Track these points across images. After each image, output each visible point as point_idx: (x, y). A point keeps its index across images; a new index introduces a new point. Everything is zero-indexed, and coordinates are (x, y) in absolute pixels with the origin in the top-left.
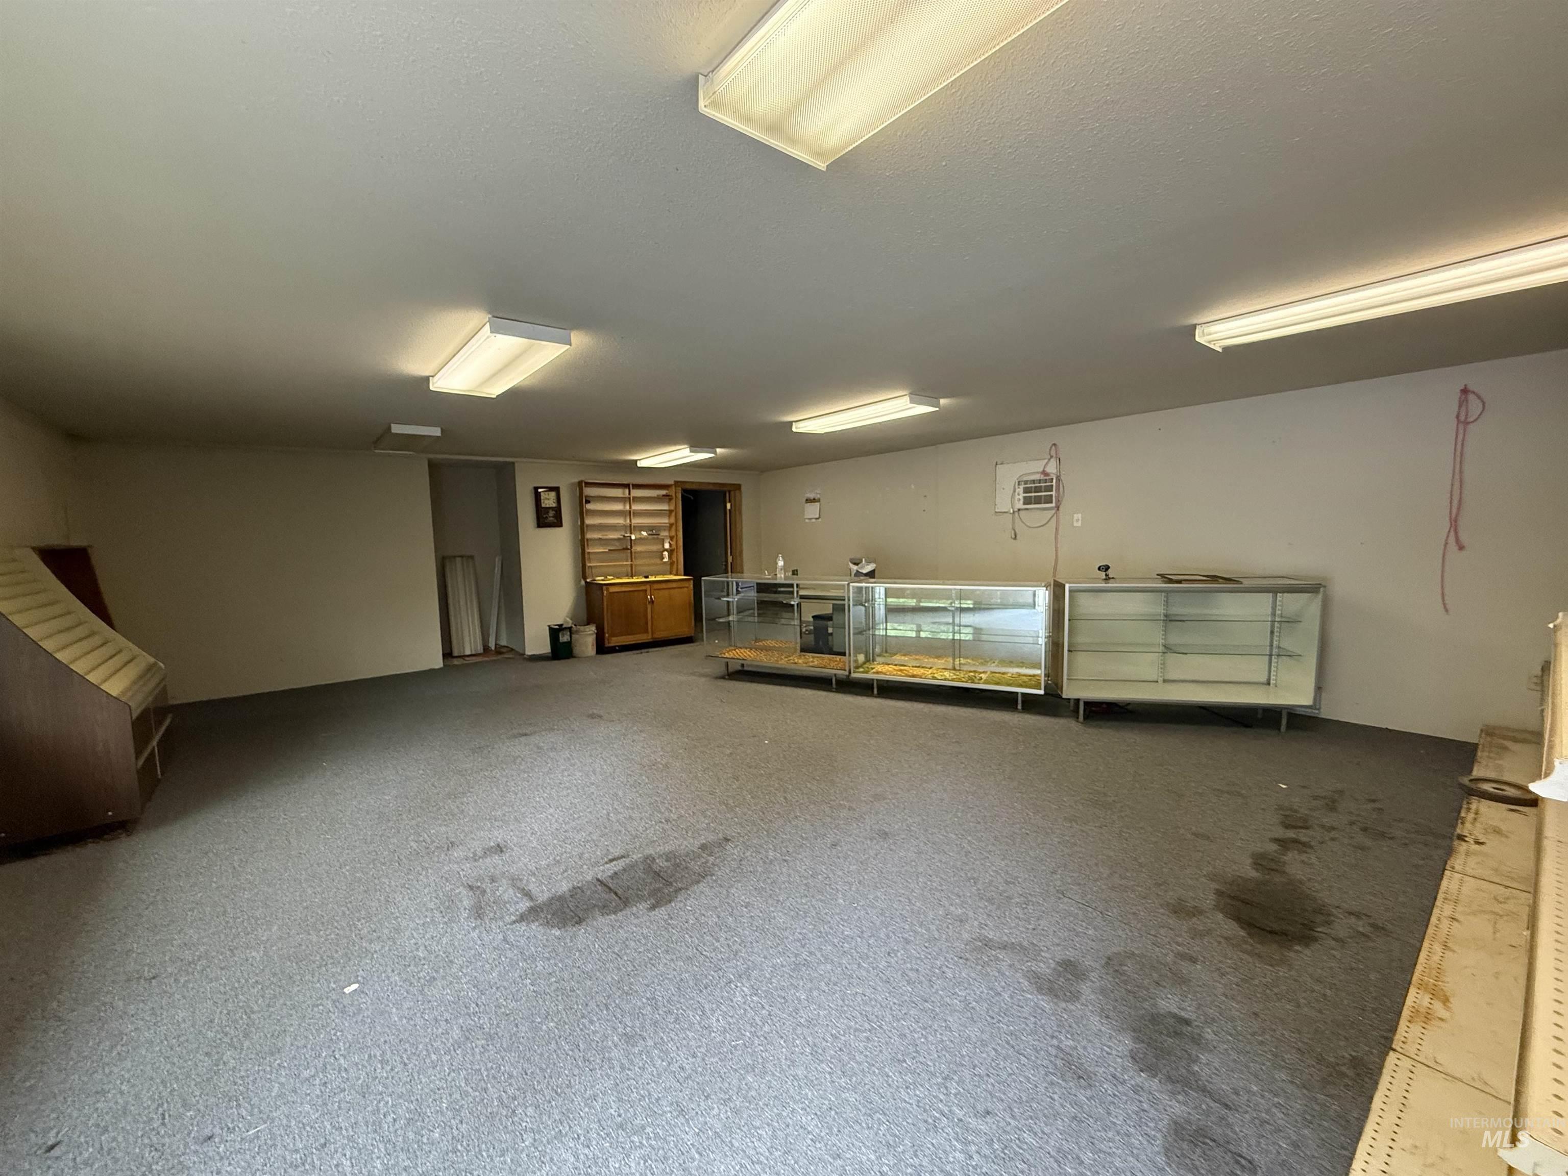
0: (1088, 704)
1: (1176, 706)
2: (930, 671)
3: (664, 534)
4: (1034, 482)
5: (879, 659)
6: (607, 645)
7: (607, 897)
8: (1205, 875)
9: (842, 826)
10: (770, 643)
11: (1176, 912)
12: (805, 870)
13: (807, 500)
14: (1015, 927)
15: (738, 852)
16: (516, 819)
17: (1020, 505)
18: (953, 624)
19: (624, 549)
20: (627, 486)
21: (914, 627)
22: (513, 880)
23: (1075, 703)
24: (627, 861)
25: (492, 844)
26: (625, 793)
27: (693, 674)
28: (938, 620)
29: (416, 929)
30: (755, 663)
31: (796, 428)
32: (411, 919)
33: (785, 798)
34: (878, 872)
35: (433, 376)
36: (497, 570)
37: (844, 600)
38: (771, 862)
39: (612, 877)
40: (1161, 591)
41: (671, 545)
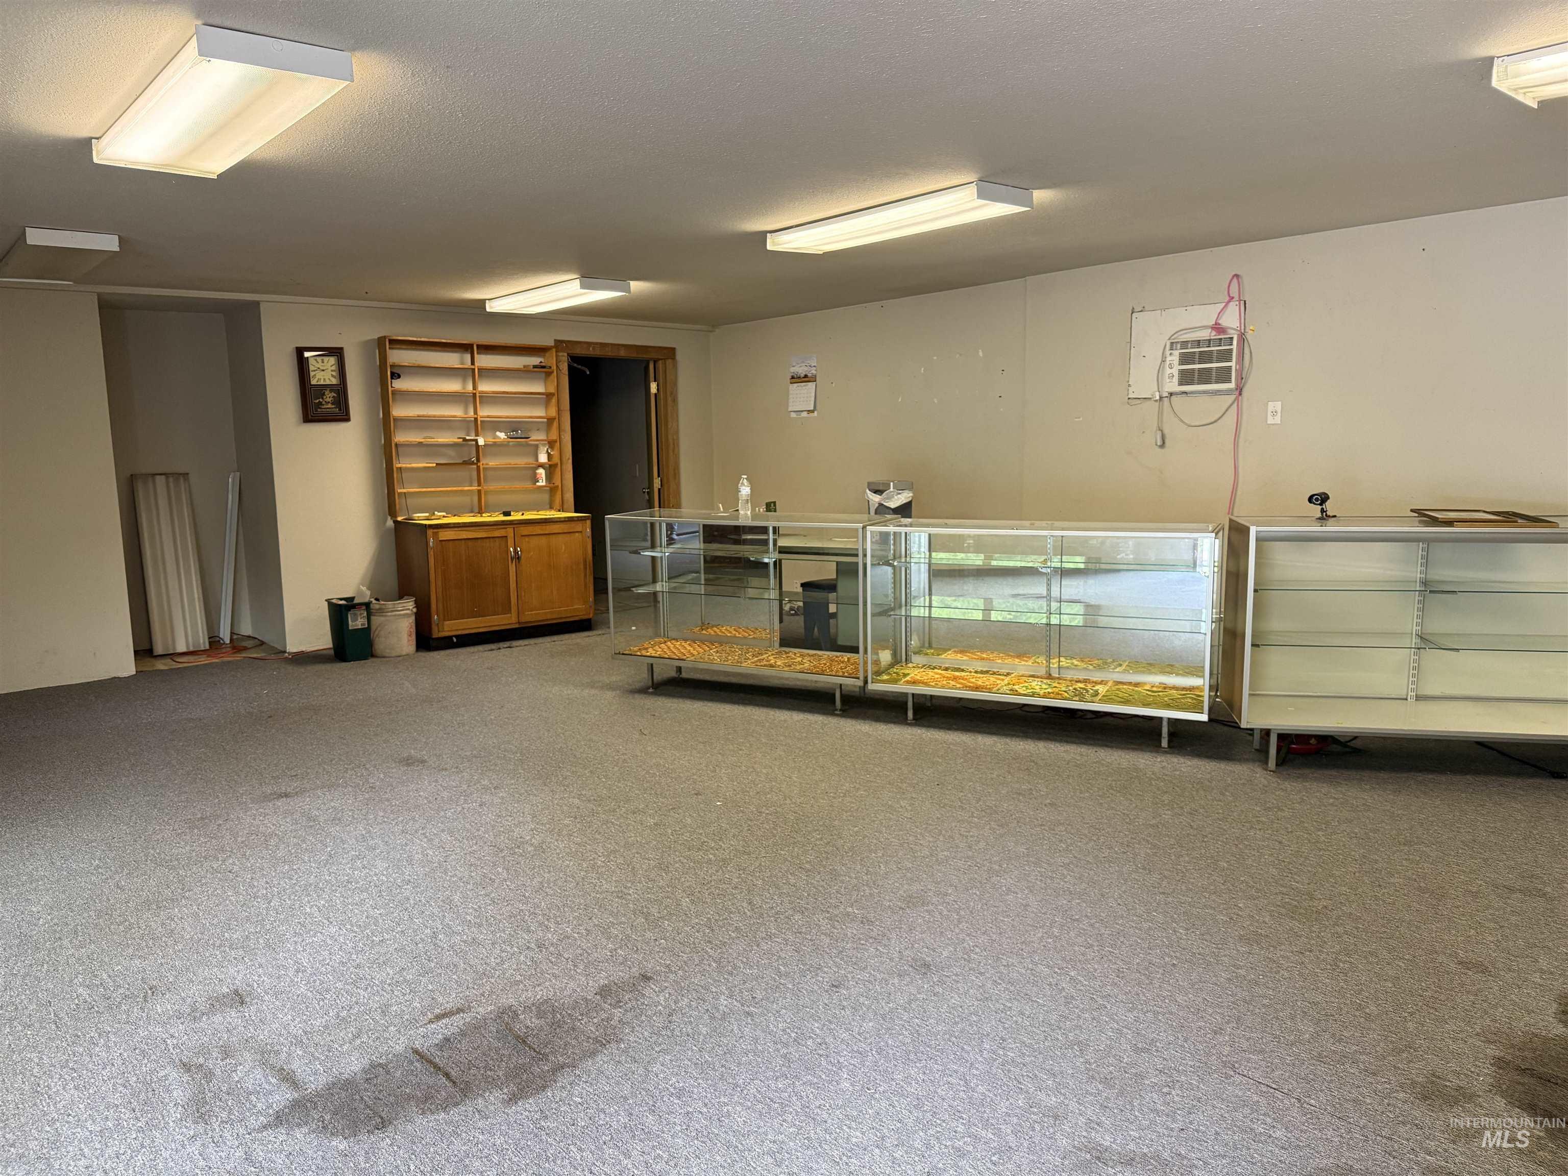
0: (1283, 737)
1: (1436, 740)
2: (1007, 680)
3: (538, 436)
4: (1198, 343)
5: (917, 659)
6: (436, 634)
7: (431, 1081)
8: (1478, 1034)
9: (850, 953)
10: (727, 631)
11: (1425, 1098)
12: (784, 1030)
13: (793, 378)
14: (1149, 1128)
15: (666, 1000)
16: (268, 945)
17: (1173, 385)
18: (1049, 597)
19: (465, 463)
20: (466, 348)
21: (981, 604)
22: (263, 1053)
23: (1262, 738)
24: (468, 1017)
25: (225, 990)
26: (465, 897)
27: (592, 685)
28: (1021, 592)
29: (87, 1141)
30: (701, 666)
31: (774, 244)
32: (79, 1123)
33: (750, 903)
34: (911, 1034)
35: (97, 138)
36: (232, 499)
37: (857, 555)
38: (724, 1016)
39: (440, 1047)
40: (1418, 540)
41: (550, 456)
